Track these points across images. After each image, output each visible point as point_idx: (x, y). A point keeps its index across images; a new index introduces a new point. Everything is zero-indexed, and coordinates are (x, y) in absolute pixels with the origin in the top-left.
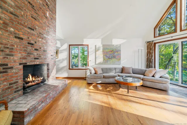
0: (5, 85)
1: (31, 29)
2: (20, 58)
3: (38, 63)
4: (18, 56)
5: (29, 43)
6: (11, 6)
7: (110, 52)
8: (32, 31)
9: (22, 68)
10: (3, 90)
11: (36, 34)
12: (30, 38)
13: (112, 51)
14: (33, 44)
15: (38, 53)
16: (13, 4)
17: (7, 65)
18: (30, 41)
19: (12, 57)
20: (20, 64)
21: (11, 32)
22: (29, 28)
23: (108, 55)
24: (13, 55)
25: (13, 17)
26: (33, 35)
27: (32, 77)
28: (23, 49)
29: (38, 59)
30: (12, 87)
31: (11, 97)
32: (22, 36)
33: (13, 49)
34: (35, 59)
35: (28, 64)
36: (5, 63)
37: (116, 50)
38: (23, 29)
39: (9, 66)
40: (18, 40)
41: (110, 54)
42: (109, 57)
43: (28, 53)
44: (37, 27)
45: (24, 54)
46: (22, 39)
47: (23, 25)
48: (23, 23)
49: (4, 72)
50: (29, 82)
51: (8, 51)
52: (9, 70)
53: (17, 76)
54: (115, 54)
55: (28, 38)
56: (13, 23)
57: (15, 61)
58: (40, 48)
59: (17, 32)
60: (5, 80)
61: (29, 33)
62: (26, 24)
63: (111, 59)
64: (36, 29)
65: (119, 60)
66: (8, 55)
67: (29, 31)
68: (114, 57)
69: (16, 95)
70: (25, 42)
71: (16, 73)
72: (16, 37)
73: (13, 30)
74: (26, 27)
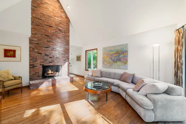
0: (33, 73)
1: (47, 48)
2: (40, 62)
3: (51, 65)
4: (39, 62)
5: (45, 55)
6: (36, 41)
7: (115, 54)
8: (47, 49)
9: (42, 67)
10: (32, 75)
11: (50, 49)
12: (46, 52)
13: (117, 53)
14: (48, 55)
15: (52, 59)
16: (36, 40)
17: (34, 65)
18: (46, 54)
19: (36, 62)
20: (40, 65)
21: (36, 52)
22: (46, 47)
23: (112, 58)
24: (36, 61)
25: (36, 45)
26: (48, 50)
27: (51, 71)
28: (42, 58)
29: (52, 62)
30: (36, 74)
31: (36, 78)
32: (41, 52)
33: (36, 58)
34: (49, 62)
35: (45, 65)
36: (33, 64)
37: (121, 51)
38: (42, 49)
39: (35, 65)
40: (39, 55)
41: (115, 56)
42: (114, 60)
43: (45, 60)
44: (51, 46)
45: (42, 60)
46: (41, 53)
47: (42, 47)
48: (42, 46)
49: (33, 68)
50: (49, 74)
51: (34, 60)
52: (35, 67)
53: (39, 70)
54: (121, 56)
55: (45, 52)
56: (36, 48)
57: (38, 64)
58: (54, 56)
59: (38, 51)
60: (33, 71)
61: (45, 50)
62: (44, 46)
63: (116, 62)
64: (50, 47)
65: (126, 63)
66: (34, 61)
67: (46, 49)
68: (119, 60)
69: (38, 78)
70: (43, 55)
71: (38, 69)
72: (38, 53)
73: (37, 50)
74: (44, 47)
